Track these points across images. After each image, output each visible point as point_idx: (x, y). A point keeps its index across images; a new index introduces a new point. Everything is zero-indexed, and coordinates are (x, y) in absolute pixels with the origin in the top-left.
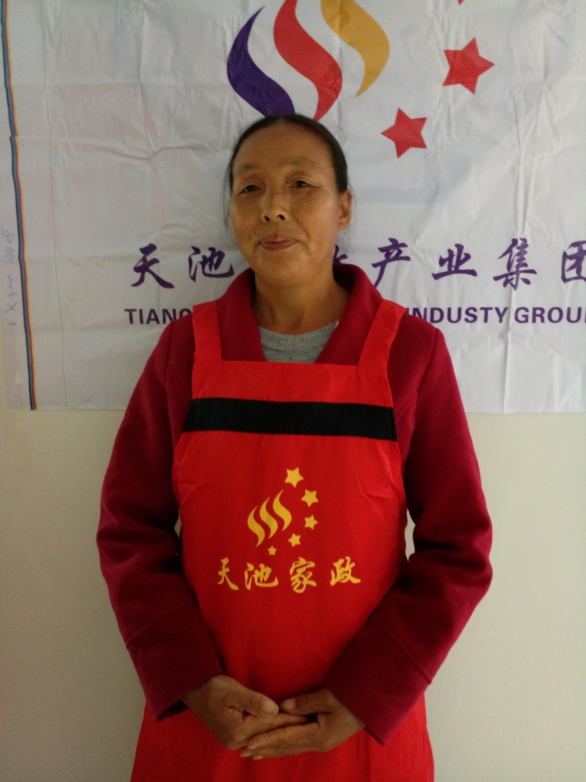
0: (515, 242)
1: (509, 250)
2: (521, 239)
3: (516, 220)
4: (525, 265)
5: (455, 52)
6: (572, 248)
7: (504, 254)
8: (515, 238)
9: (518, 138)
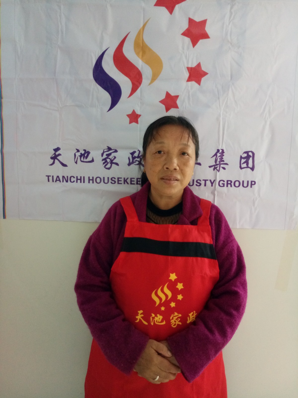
1: (216, 155)
2: (221, 149)
3: (219, 141)
4: (223, 161)
5: (191, 68)
6: (244, 154)
7: (213, 156)
8: (219, 149)
9: (220, 105)
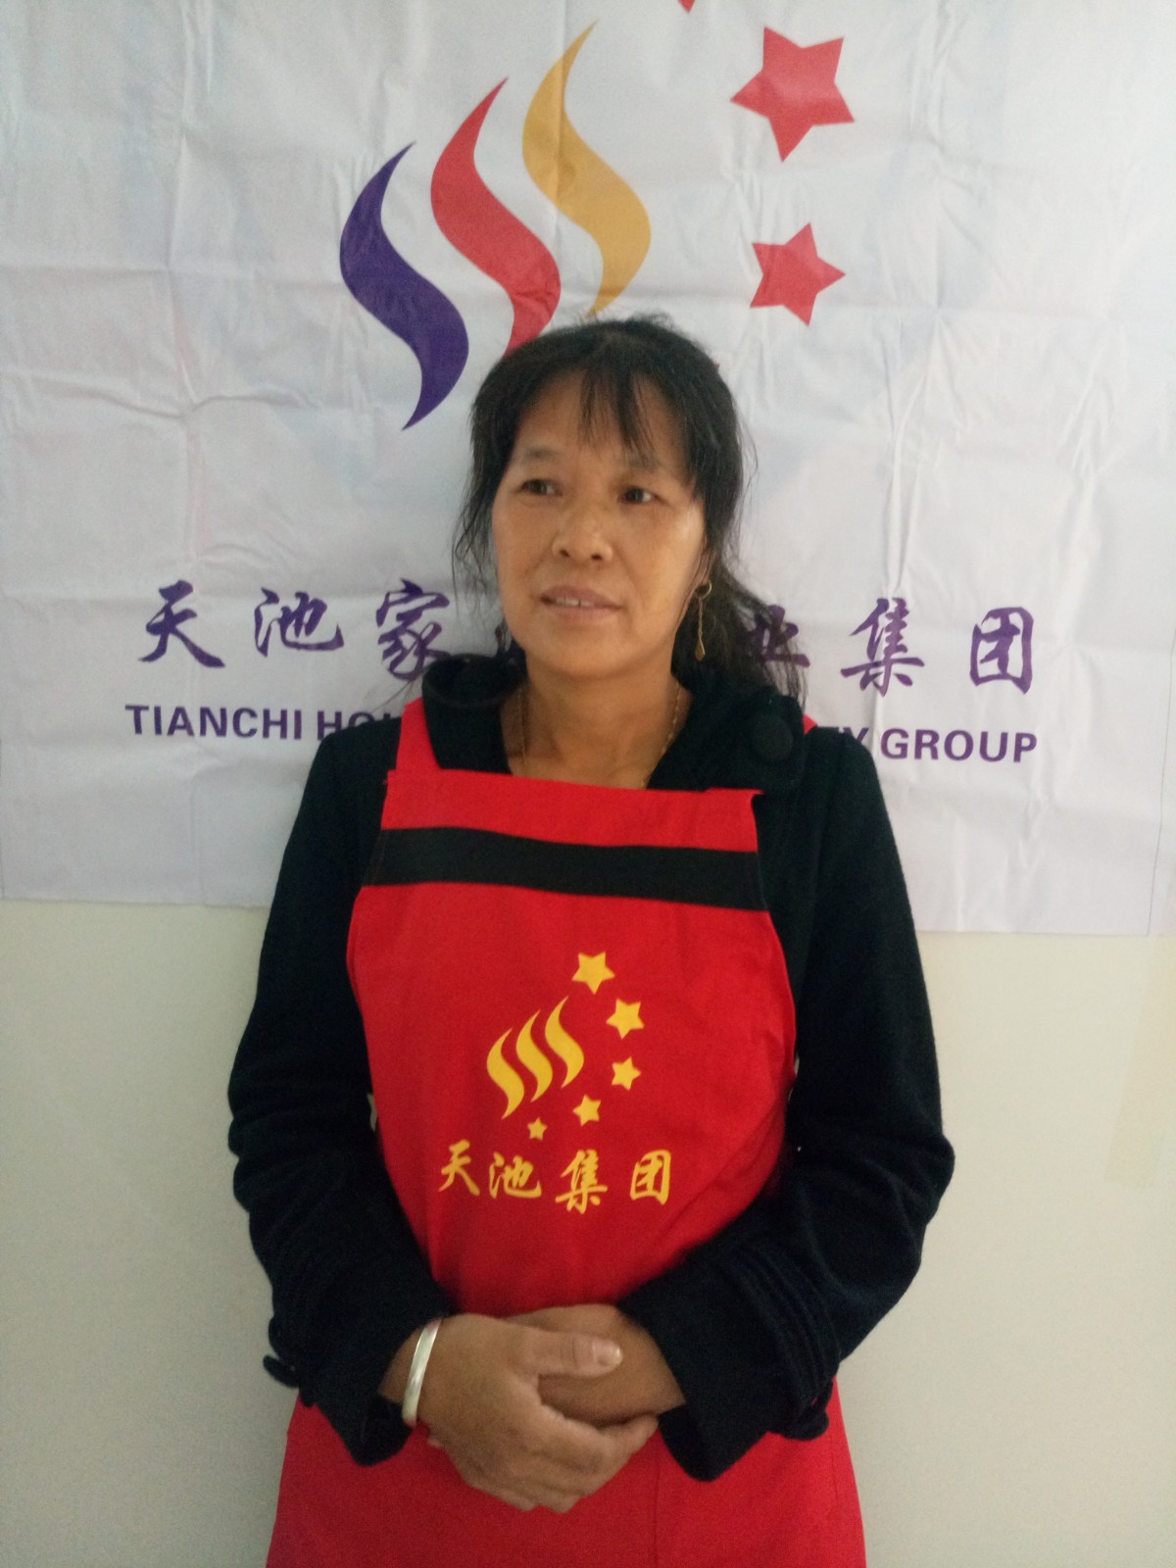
0: (883, 605)
1: (872, 621)
2: (894, 599)
3: (885, 566)
4: (903, 649)
6: (990, 620)
7: (862, 627)
8: (884, 596)
9: (892, 417)
